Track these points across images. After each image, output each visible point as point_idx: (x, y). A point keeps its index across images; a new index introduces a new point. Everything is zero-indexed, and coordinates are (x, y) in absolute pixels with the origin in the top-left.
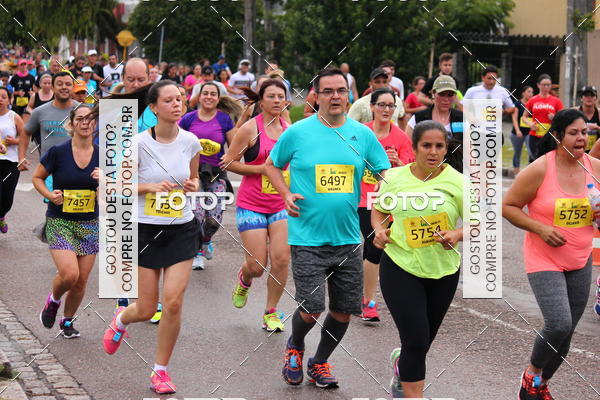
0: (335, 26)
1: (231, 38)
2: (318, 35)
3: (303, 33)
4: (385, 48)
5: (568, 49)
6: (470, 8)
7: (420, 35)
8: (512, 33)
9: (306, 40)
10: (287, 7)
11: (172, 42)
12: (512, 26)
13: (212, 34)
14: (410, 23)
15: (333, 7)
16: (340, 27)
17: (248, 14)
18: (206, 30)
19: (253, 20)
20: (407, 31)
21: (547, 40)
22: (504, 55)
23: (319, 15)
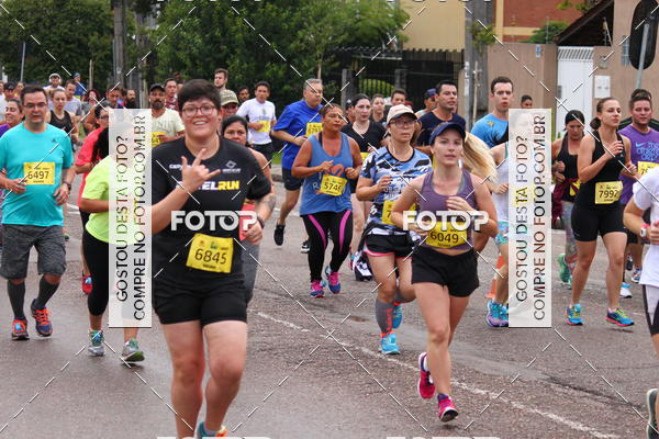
0: (213, 41)
1: (101, 54)
2: (195, 51)
3: (178, 49)
4: (268, 64)
5: (467, 64)
6: (360, 20)
7: (306, 50)
8: (406, 47)
9: (182, 55)
10: (161, 21)
11: (36, 60)
12: (406, 40)
13: (79, 51)
14: (295, 36)
15: (211, 20)
16: (219, 42)
17: (118, 28)
18: (72, 46)
19: (123, 34)
20: (292, 46)
21: (445, 54)
22: (397, 71)
23: (195, 29)
